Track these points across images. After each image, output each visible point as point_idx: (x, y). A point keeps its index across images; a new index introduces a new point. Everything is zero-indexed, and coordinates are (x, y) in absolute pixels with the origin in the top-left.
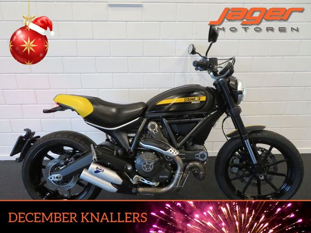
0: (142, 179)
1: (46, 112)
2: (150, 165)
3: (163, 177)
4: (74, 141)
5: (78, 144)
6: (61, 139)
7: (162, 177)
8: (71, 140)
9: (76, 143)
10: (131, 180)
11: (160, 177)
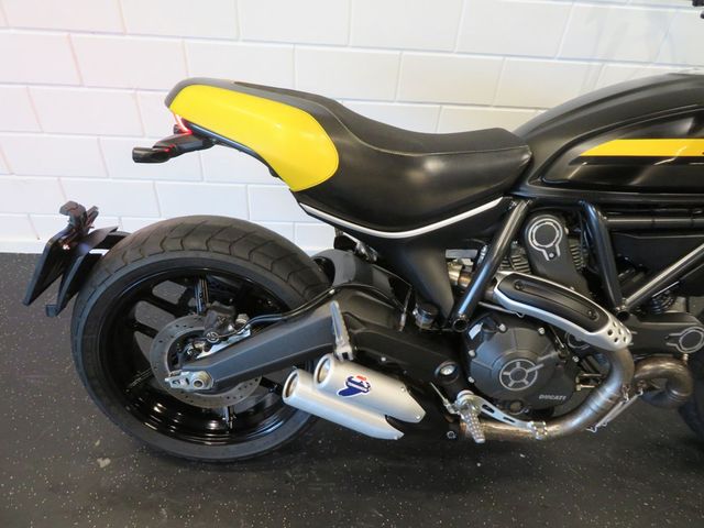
0: (485, 406)
1: (143, 157)
2: (528, 371)
3: (550, 397)
4: (250, 266)
5: (268, 275)
6: (203, 255)
7: (547, 397)
8: (239, 262)
9: (260, 271)
10: (448, 405)
11: (541, 397)
